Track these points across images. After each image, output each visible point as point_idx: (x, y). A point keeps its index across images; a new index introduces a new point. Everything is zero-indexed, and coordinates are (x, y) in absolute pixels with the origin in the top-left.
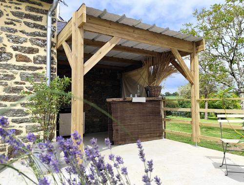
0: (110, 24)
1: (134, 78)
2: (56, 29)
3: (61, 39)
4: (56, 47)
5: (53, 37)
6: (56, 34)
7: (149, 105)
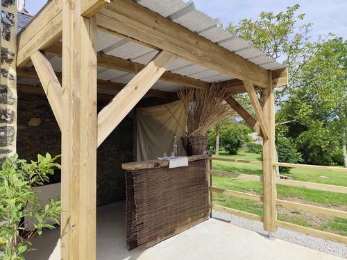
0: (156, 22)
1: (158, 118)
2: (16, 20)
3: (28, 45)
4: (14, 63)
5: (8, 38)
6: (14, 31)
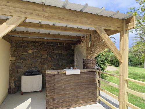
7: (84, 76)
